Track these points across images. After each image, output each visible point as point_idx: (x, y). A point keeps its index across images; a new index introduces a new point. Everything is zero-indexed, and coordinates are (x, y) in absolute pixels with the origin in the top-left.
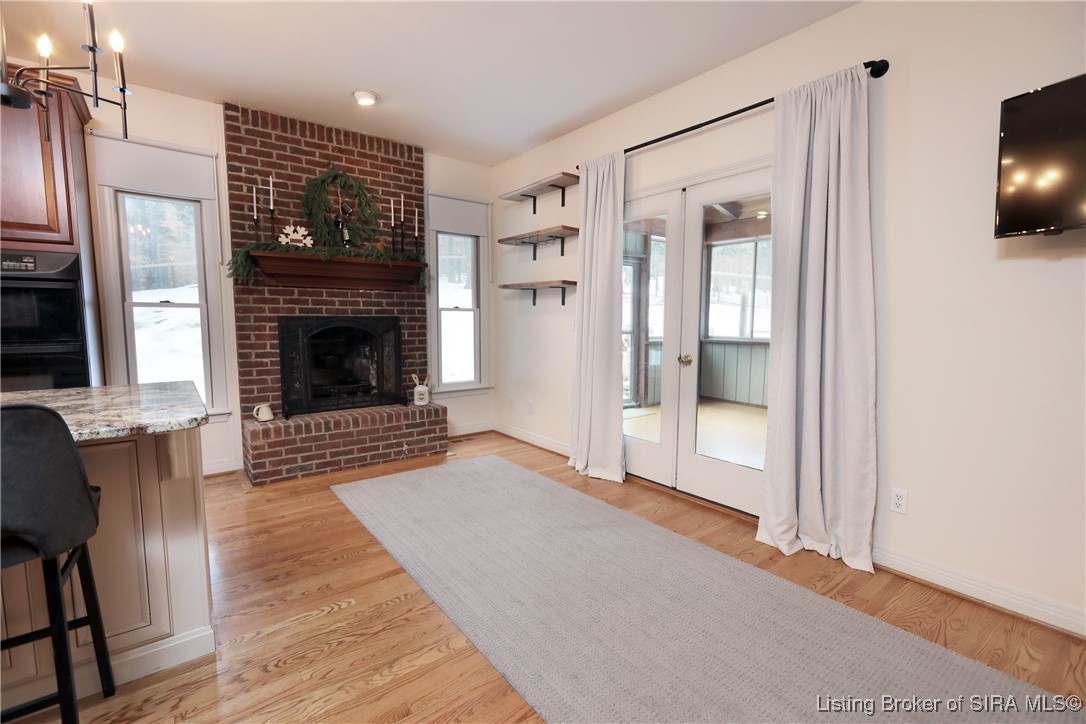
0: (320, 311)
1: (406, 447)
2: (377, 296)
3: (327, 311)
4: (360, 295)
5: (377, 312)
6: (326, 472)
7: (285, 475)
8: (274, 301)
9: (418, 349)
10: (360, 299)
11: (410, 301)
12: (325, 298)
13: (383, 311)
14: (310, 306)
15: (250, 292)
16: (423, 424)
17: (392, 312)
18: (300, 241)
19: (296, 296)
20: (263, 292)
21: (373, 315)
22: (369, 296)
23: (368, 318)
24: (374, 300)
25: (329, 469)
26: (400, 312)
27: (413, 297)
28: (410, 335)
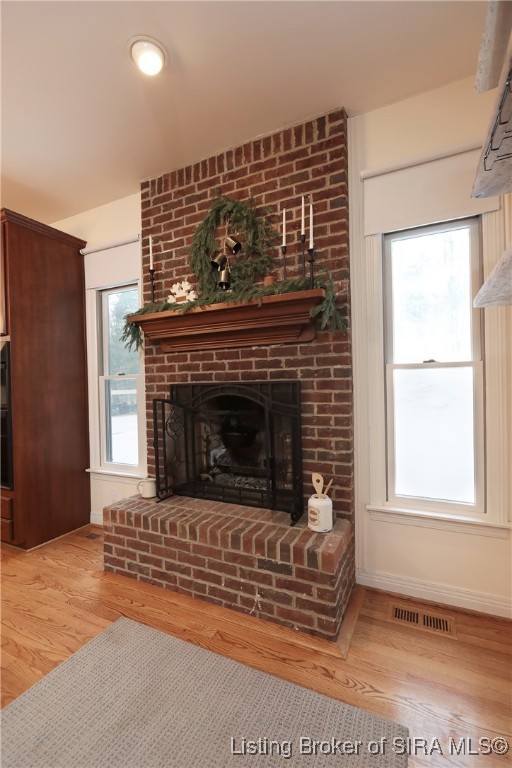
0: (209, 377)
1: (257, 598)
2: (275, 353)
3: (218, 377)
4: (253, 354)
5: (273, 375)
6: (160, 585)
7: (126, 570)
8: (171, 368)
9: (335, 433)
10: (253, 359)
11: (322, 355)
12: (215, 361)
13: (282, 374)
14: (201, 372)
15: (154, 361)
16: (287, 570)
17: (293, 374)
18: (184, 298)
19: (189, 362)
20: (162, 360)
21: (269, 379)
22: (264, 354)
23: (262, 384)
24: (270, 359)
25: (164, 582)
26: (307, 374)
27: (326, 350)
28: (322, 409)
